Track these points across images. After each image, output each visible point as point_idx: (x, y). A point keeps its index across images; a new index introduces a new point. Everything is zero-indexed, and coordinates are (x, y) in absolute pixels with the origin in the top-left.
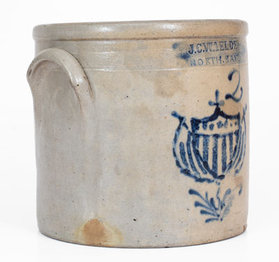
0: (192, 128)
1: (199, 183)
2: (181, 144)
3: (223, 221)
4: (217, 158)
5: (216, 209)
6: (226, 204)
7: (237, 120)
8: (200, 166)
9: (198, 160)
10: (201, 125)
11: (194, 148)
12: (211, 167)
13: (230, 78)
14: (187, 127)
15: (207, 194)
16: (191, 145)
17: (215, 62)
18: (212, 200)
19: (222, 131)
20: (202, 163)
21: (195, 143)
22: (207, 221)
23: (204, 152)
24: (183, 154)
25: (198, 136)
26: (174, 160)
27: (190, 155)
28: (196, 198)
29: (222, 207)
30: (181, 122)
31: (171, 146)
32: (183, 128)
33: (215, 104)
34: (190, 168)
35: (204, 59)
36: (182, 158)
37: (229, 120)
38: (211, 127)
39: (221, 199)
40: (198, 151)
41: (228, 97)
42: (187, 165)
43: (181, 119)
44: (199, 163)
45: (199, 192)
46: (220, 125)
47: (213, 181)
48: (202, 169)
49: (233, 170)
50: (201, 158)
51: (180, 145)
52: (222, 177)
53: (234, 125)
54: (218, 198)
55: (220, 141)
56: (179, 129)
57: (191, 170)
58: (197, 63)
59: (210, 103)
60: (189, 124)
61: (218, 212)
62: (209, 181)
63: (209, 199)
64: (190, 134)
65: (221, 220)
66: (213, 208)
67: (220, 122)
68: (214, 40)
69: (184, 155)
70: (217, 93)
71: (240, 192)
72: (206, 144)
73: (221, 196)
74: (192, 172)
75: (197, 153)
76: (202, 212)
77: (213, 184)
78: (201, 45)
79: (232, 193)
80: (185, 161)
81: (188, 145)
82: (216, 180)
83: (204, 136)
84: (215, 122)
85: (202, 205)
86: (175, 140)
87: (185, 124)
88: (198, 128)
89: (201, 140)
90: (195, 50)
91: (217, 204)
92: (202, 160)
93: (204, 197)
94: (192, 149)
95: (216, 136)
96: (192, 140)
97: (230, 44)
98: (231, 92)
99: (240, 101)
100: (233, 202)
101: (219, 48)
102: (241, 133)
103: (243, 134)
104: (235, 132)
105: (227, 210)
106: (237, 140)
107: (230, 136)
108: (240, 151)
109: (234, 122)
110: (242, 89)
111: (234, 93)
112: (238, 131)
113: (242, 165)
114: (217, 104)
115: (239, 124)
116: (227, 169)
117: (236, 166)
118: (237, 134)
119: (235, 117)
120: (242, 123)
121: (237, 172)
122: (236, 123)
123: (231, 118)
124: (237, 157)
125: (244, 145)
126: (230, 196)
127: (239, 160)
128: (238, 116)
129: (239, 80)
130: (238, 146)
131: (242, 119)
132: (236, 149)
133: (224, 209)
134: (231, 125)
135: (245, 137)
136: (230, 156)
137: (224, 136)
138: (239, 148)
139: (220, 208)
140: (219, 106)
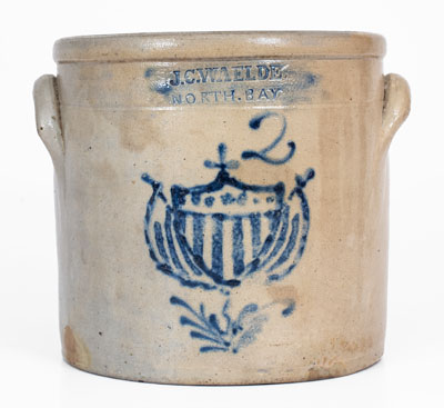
0: (173, 201)
1: (187, 288)
2: (157, 226)
3: (239, 354)
4: (221, 251)
5: (222, 333)
6: (246, 327)
7: (273, 195)
8: (189, 262)
9: (184, 252)
10: (188, 198)
11: (177, 232)
12: (209, 265)
13: (255, 124)
14: (165, 199)
15: (202, 308)
16: (172, 227)
17: (221, 99)
18: (213, 318)
19: (232, 209)
20: (191, 258)
21: (179, 225)
22: (204, 349)
23: (195, 241)
24: (159, 240)
25: (183, 214)
26: (146, 248)
27: (170, 242)
28: (184, 312)
30: (155, 190)
31: (142, 227)
32: (159, 201)
33: (217, 166)
34: (171, 263)
35: (197, 94)
36: (158, 246)
37: (249, 193)
38: (209, 202)
39: (234, 317)
40: (184, 238)
41: (247, 155)
42: (166, 257)
43: (156, 186)
44: (187, 257)
45: (188, 302)
46: (227, 199)
47: (214, 288)
48: (192, 267)
49: (262, 274)
50: (190, 250)
51: (155, 226)
52: (234, 283)
53: (264, 201)
54: (226, 316)
55: (228, 226)
56: (152, 201)
57: (173, 266)
58: (183, 99)
59: (207, 164)
60: (168, 195)
61: (227, 339)
62: (206, 287)
63: (207, 315)
64: (169, 210)
65: (235, 351)
66: (215, 331)
67: (228, 195)
68: (220, 64)
69: (162, 243)
70: (221, 148)
71: (286, 312)
72: (198, 228)
73: (234, 313)
74: (176, 270)
75: (183, 241)
76: (194, 335)
77: (215, 293)
78: (193, 71)
79: (261, 312)
80: (162, 251)
81: (167, 226)
82: (220, 287)
83: (194, 214)
84: (217, 195)
85: (193, 324)
86: (148, 217)
87: (161, 195)
88: (183, 202)
89: (189, 221)
90: (182, 79)
91: (223, 325)
92: (192, 253)
93: (198, 311)
94: (174, 234)
95: (220, 217)
96: (173, 218)
97: (260, 71)
98: (257, 148)
99: (287, 164)
100: (265, 326)
101: (233, 77)
102: (287, 215)
103: (296, 218)
104: (268, 214)
105: (248, 337)
106: (274, 227)
107: (254, 218)
108: (285, 245)
109: (262, 196)
110: (292, 145)
111: (266, 150)
112: (276, 212)
113: (291, 268)
114: (223, 166)
115: (280, 201)
116: (246, 272)
117: (272, 268)
118: (275, 216)
119: (267, 189)
120: (290, 198)
121: (274, 278)
122: (268, 200)
123: (255, 189)
124: (274, 253)
125: (299, 236)
126: (255, 315)
127: (282, 259)
128: (279, 189)
129: (285, 128)
130: (278, 236)
131: (292, 194)
132: (269, 240)
133: (239, 334)
134: (255, 201)
135: (306, 222)
136: (254, 251)
137: (239, 218)
138: (282, 239)
139: (230, 332)
140: (227, 170)
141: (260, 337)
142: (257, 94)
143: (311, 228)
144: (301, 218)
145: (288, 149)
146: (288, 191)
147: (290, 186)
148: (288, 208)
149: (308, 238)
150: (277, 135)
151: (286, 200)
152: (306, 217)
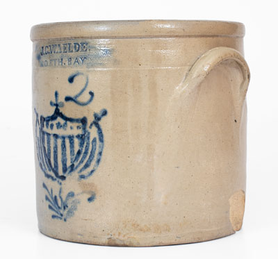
0: (41, 125)
1: (47, 178)
3: (67, 222)
4: (57, 158)
5: (59, 207)
6: (69, 206)
7: (81, 124)
8: (46, 163)
10: (45, 123)
11: (43, 143)
12: (53, 166)
13: (71, 80)
14: (39, 123)
15: (52, 191)
16: (41, 141)
17: (57, 64)
18: (56, 197)
19: (60, 132)
20: (47, 160)
21: (43, 140)
23: (48, 150)
25: (44, 133)
28: (46, 192)
29: (65, 208)
30: (37, 118)
33: (55, 105)
35: (48, 61)
37: (68, 123)
38: (52, 127)
39: (64, 199)
40: (45, 148)
41: (68, 99)
42: (41, 158)
43: (37, 115)
45: (48, 187)
46: (59, 126)
47: (55, 179)
48: (47, 166)
49: (76, 174)
50: (46, 155)
51: (38, 139)
52: (63, 178)
53: (75, 128)
54: (60, 197)
55: (60, 141)
56: (36, 124)
58: (44, 64)
59: (51, 103)
60: (40, 121)
61: (61, 211)
62: (53, 178)
64: (40, 130)
65: (65, 220)
66: (57, 206)
67: (59, 123)
68: (58, 42)
70: (56, 94)
71: (90, 200)
72: (49, 142)
73: (64, 196)
74: (43, 167)
76: (50, 207)
78: (48, 47)
80: (40, 155)
82: (58, 179)
83: (47, 134)
84: (55, 122)
85: (49, 200)
86: (36, 134)
87: (38, 121)
88: (44, 126)
89: (46, 137)
90: (44, 51)
91: (59, 203)
92: (47, 157)
93: (50, 193)
94: (42, 145)
95: (56, 136)
96: (41, 135)
97: (75, 47)
98: (72, 95)
99: (89, 105)
100: (79, 207)
101: (62, 50)
102: (88, 138)
103: (94, 140)
104: (78, 136)
105: (70, 212)
106: (81, 145)
107: (71, 138)
108: (88, 157)
109: (75, 125)
110: (92, 94)
111: (77, 97)
112: (82, 135)
113: (92, 172)
114: (57, 105)
115: (84, 129)
116: (68, 172)
117: (81, 171)
118: (82, 138)
119: (77, 121)
120: (90, 127)
121: (82, 177)
122: (78, 127)
123: (71, 120)
124: (82, 162)
125: (97, 152)
126: (74, 199)
127: (87, 166)
128: (84, 121)
129: (87, 83)
130: (83, 151)
131: (91, 125)
132: (79, 153)
133: (67, 210)
134: (71, 128)
135: (101, 143)
136: (71, 159)
137: (64, 138)
138: (86, 153)
139: (63, 208)
140: (59, 108)
141: (76, 213)
142: (73, 61)
143: (105, 148)
144: (98, 140)
145: (89, 96)
146: (89, 122)
147: (91, 119)
148: (89, 133)
149: (103, 154)
150: (83, 86)
151: (88, 128)
152: (101, 140)
